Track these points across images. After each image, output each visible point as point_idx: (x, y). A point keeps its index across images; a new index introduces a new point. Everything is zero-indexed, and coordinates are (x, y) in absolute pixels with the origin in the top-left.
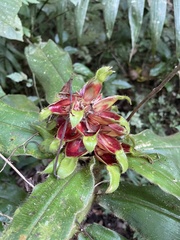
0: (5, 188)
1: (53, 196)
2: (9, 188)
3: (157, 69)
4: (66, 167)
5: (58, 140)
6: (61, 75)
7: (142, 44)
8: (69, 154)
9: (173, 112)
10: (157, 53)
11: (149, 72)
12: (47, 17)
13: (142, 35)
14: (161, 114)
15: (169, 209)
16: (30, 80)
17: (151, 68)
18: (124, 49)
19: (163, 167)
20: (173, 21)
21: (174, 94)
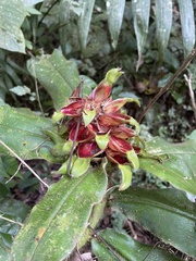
0: (11, 205)
1: (69, 193)
2: (15, 205)
3: (166, 80)
4: (80, 167)
5: (71, 142)
6: (69, 84)
7: (148, 54)
8: (82, 155)
9: (184, 126)
10: (164, 64)
11: (157, 84)
12: (47, 30)
13: (148, 46)
14: (172, 128)
15: (181, 208)
16: (34, 94)
17: (159, 79)
18: (129, 61)
19: (174, 166)
20: (180, 30)
21: (185, 107)
